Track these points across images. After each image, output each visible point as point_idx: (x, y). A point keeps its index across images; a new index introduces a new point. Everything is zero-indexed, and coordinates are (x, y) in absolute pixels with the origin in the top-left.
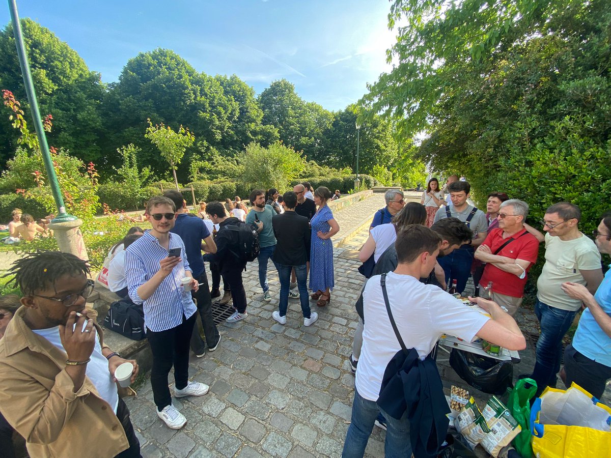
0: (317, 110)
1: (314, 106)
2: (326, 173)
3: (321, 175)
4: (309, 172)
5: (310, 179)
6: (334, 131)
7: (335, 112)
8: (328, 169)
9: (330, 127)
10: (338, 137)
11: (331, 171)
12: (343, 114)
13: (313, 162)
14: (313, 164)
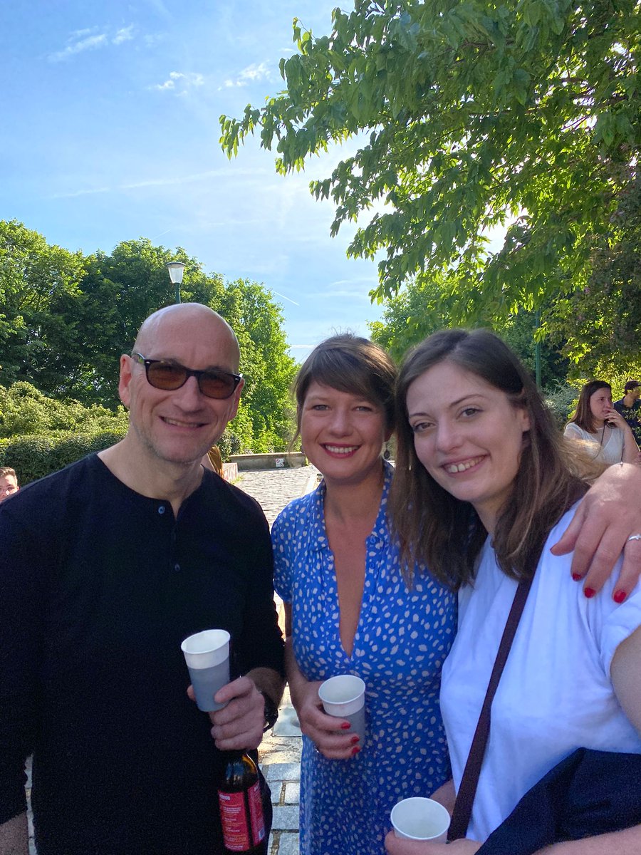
0: (27, 244)
1: (19, 231)
2: (73, 420)
3: (59, 425)
4: (13, 418)
5: (18, 438)
6: (86, 304)
7: (85, 256)
8: (78, 409)
9: (74, 291)
10: (98, 320)
11: (92, 413)
12: (108, 262)
13: (27, 385)
14: (24, 393)
